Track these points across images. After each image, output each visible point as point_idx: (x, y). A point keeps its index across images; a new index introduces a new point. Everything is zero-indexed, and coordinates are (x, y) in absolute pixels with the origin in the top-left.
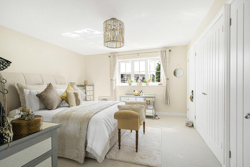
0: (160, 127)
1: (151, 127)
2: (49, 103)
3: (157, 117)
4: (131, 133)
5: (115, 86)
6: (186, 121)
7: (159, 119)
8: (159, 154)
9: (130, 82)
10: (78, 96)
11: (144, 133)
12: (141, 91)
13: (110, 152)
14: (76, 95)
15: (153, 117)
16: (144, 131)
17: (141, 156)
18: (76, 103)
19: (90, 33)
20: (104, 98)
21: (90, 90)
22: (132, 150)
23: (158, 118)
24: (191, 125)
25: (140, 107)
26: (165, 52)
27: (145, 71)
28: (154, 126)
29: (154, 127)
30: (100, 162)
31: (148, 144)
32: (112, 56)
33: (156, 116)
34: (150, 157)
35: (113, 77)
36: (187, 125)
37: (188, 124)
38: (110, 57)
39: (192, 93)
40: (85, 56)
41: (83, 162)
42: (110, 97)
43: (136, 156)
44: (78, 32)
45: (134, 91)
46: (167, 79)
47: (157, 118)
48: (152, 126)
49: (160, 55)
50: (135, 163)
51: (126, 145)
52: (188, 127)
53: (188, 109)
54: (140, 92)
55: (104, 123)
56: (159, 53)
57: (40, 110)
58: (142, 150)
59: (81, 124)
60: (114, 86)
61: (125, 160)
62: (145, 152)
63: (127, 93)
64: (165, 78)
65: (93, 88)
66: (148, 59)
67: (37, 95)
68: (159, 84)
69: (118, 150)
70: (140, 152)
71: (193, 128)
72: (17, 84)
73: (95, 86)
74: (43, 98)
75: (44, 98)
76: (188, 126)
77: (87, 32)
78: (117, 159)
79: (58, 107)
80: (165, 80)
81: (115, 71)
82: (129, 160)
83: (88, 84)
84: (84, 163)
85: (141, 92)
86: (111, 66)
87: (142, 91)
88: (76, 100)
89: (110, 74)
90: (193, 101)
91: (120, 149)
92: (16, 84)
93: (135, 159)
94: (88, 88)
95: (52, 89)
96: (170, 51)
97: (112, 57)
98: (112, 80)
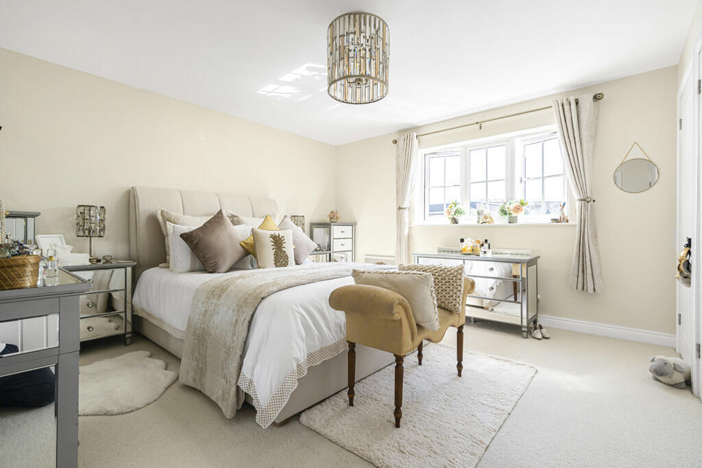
0: (531, 365)
1: (497, 359)
2: (209, 255)
3: (538, 330)
4: (420, 367)
5: (410, 228)
6: (653, 360)
7: (544, 337)
8: (473, 454)
9: (453, 213)
10: (284, 245)
11: (460, 375)
12: (486, 241)
13: (319, 406)
14: (278, 241)
15: (523, 329)
16: (460, 366)
17: (403, 442)
18: (274, 262)
19: (317, 78)
20: (379, 259)
21: (343, 236)
22: (386, 417)
23: (540, 336)
24: (679, 378)
25: (414, 278)
26: (577, 103)
27: (504, 177)
28: (508, 359)
29: (510, 361)
30: (263, 427)
31: (452, 411)
32: (402, 138)
33: (536, 329)
34: (433, 455)
35: (403, 199)
36: (660, 378)
37: (662, 375)
38: (395, 142)
39: (688, 249)
40: (336, 147)
41: (233, 415)
42: (394, 259)
43: (385, 438)
44: (288, 77)
45: (462, 241)
46: (585, 200)
47: (538, 334)
48: (503, 358)
49: (556, 119)
50: (370, 458)
51: (378, 399)
52: (665, 386)
53: (680, 315)
54: (482, 245)
55: (298, 315)
56: (554, 113)
57: (192, 271)
58: (417, 425)
59: (238, 311)
60: (408, 225)
61: (343, 440)
62: (426, 433)
63: (442, 247)
64: (576, 196)
65: (354, 232)
66: (514, 137)
67: (182, 236)
68: (555, 220)
69: (346, 405)
70: (408, 430)
71: (687, 393)
72: (162, 211)
73: (359, 227)
74: (195, 242)
75: (197, 244)
76: (664, 383)
77: (307, 73)
78: (326, 431)
79: (231, 269)
80: (578, 204)
81: (408, 181)
82: (356, 444)
83: (339, 221)
84: (233, 418)
85: (486, 245)
86: (398, 169)
87: (489, 242)
88: (276, 254)
89: (397, 193)
90: (689, 283)
91: (351, 404)
92: (159, 213)
93: (376, 446)
94: (336, 231)
95: (219, 222)
96: (597, 98)
97: (401, 143)
98: (400, 208)
